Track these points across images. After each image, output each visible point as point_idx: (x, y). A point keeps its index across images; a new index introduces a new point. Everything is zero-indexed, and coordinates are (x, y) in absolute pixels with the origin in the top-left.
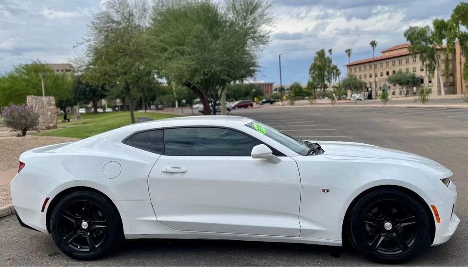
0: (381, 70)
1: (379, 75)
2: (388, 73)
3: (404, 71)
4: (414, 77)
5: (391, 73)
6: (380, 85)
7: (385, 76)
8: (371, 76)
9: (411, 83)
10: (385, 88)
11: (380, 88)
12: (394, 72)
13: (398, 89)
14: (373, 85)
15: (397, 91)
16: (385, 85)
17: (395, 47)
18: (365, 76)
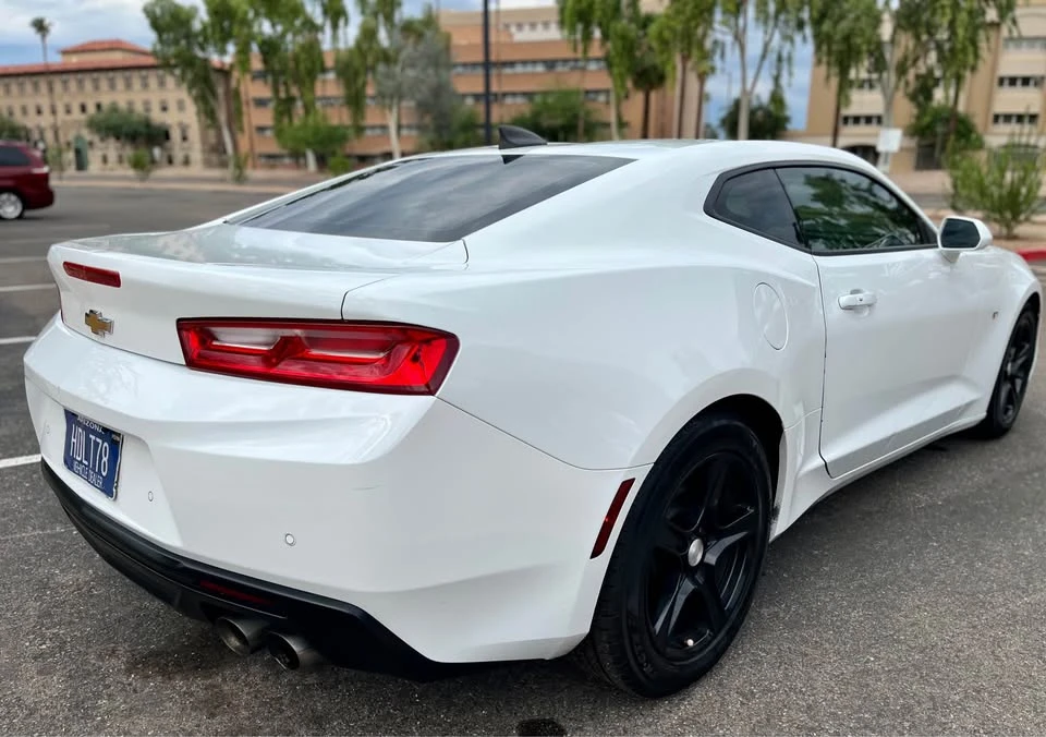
0: (66, 99)
1: (60, 109)
2: (83, 108)
3: (122, 105)
4: (148, 124)
5: (91, 109)
6: (66, 135)
7: (77, 114)
8: (39, 112)
9: (144, 138)
10: (80, 145)
11: (68, 144)
12: (99, 106)
13: (112, 148)
14: (49, 136)
15: (112, 155)
16: (79, 138)
17: (94, 43)
18: (24, 111)
